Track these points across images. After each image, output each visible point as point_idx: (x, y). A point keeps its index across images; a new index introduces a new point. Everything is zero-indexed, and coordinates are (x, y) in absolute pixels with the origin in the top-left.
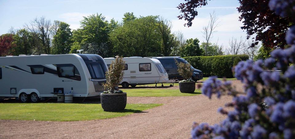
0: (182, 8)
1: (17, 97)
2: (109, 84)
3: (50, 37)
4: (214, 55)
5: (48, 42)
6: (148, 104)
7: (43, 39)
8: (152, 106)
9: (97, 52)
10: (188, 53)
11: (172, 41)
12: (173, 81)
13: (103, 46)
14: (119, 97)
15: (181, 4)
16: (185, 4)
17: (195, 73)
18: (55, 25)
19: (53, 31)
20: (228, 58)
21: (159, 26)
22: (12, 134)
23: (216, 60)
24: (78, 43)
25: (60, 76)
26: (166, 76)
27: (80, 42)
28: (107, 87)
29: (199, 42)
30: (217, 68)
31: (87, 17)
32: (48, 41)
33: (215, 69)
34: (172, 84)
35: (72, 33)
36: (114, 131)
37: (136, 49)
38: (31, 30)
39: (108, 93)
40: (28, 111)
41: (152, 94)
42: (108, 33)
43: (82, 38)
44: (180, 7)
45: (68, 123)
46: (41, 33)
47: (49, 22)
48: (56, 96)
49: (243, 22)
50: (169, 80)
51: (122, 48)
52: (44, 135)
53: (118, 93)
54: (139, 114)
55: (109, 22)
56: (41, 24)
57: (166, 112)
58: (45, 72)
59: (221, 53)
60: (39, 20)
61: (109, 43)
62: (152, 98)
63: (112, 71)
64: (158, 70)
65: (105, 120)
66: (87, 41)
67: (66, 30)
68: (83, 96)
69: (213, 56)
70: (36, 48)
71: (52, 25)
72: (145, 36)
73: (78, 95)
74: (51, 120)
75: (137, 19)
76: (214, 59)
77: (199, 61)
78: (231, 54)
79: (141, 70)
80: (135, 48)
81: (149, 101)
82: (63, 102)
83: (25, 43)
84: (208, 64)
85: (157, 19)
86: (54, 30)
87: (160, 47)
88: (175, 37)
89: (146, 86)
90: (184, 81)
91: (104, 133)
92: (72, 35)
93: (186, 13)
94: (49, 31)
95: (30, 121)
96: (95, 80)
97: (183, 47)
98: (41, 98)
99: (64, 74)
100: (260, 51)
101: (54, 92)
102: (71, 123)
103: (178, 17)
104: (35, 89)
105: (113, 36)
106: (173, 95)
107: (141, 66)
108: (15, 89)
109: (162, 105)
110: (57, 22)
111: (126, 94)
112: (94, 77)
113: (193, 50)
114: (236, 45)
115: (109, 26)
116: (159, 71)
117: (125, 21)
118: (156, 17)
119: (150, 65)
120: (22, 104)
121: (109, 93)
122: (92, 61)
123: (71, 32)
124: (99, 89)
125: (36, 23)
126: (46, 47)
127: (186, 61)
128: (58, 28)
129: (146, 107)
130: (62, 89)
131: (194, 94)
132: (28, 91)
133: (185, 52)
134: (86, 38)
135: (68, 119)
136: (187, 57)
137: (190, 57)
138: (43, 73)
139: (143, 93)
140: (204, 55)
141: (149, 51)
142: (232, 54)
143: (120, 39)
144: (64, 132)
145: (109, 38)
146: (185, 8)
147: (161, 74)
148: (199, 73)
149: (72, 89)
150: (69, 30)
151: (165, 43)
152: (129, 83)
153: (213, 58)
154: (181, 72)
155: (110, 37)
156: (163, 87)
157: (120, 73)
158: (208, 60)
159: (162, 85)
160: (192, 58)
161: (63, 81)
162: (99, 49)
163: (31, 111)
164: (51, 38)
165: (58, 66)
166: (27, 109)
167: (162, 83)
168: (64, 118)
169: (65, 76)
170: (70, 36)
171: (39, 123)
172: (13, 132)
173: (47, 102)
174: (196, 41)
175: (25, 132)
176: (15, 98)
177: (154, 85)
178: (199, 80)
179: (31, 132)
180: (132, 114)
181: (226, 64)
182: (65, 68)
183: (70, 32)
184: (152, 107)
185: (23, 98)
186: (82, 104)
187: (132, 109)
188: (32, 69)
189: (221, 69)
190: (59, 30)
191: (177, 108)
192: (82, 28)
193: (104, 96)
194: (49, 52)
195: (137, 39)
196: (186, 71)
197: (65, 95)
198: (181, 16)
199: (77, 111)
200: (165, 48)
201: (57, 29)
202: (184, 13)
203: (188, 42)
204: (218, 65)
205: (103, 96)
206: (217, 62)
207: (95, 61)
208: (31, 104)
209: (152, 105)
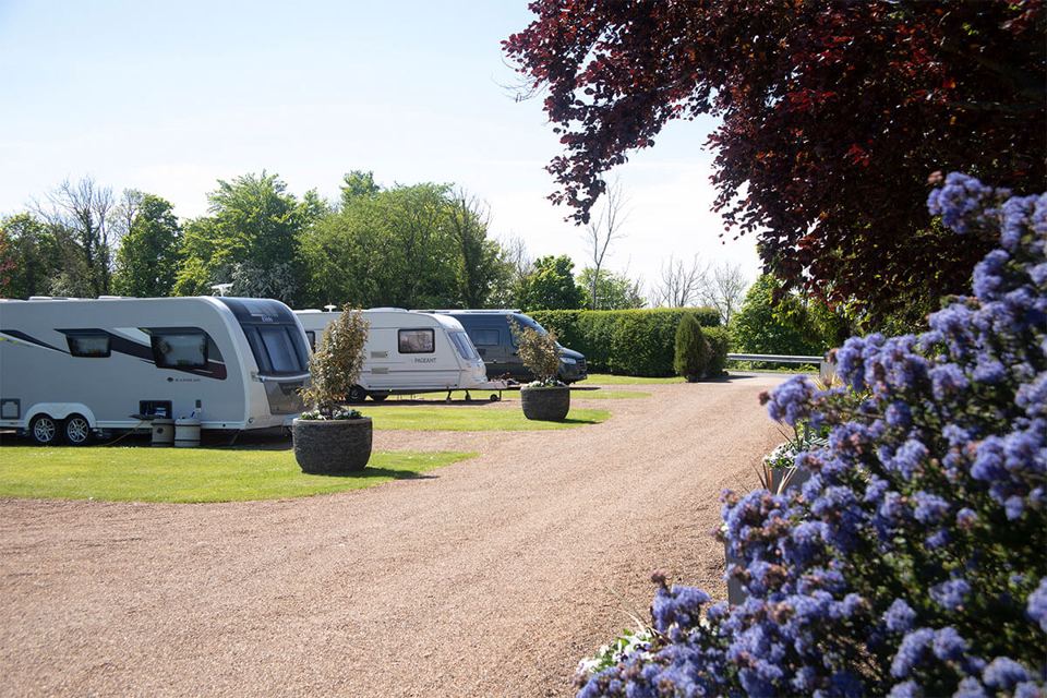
0: (559, 172)
1: (22, 429)
2: (319, 392)
3: (110, 241)
4: (616, 308)
5: (105, 258)
6: (433, 453)
7: (88, 245)
8: (447, 458)
9: (258, 290)
10: (539, 298)
11: (490, 261)
12: (499, 383)
13: (279, 272)
14: (349, 430)
15: (557, 158)
16: (568, 157)
17: (564, 360)
18: (126, 203)
19: (119, 222)
20: (658, 317)
21: (453, 217)
22: (32, 541)
23: (624, 322)
24: (198, 261)
25: (161, 362)
26: (478, 369)
27: (206, 258)
28: (311, 399)
29: (572, 266)
30: (627, 348)
31: (230, 183)
32: (102, 255)
33: (621, 350)
34: (497, 393)
35: (181, 229)
36: (346, 531)
37: (382, 283)
38: (49, 219)
39: (315, 417)
40: (63, 470)
41: (442, 423)
42: (296, 233)
43: (213, 248)
44: (552, 168)
45: (201, 510)
46: (82, 227)
47: (109, 193)
48: (147, 425)
49: (724, 216)
50: (489, 380)
51: (339, 279)
52: (134, 543)
53: (347, 417)
54: (411, 481)
55: (301, 200)
56: (81, 200)
57: (491, 476)
58: (112, 352)
59: (637, 302)
60: (75, 186)
61: (299, 262)
62: (441, 434)
63: (329, 352)
64: (455, 349)
65: (312, 500)
66: (227, 256)
67: (163, 220)
68: (231, 425)
69: (613, 311)
70: (64, 276)
71: (118, 203)
72: (408, 244)
73: (217, 425)
74: (144, 499)
75: (387, 192)
76: (619, 320)
77: (574, 324)
78: (666, 305)
79: (404, 348)
80: (378, 280)
81: (435, 444)
82: (171, 443)
83: (27, 257)
84: (601, 334)
85: (448, 195)
86: (123, 218)
87: (454, 280)
88: (500, 251)
89: (418, 397)
90: (538, 386)
91: (315, 538)
92: (180, 235)
93: (573, 184)
94: (106, 223)
95: (77, 501)
96: (269, 378)
97: (524, 282)
98: (98, 432)
99: (172, 359)
100: (751, 297)
101: (141, 412)
102: (209, 509)
103: (549, 198)
104: (81, 402)
105: (310, 241)
106: (504, 426)
107: (404, 338)
108: (17, 402)
109: (474, 456)
110: (132, 195)
111: (371, 423)
112: (267, 368)
113: (553, 291)
114: (682, 278)
115: (297, 212)
116: (458, 354)
117: (347, 197)
118: (443, 189)
119: (430, 333)
120: (41, 449)
121: (320, 417)
122: (259, 319)
123: (179, 226)
124: (281, 407)
125: (66, 197)
126: (96, 271)
127: (538, 325)
128: (137, 212)
129: (431, 462)
130: (167, 405)
131: (565, 424)
132: (59, 411)
133: (531, 297)
134: (226, 246)
135: (196, 497)
136: (539, 312)
137: (549, 312)
138: (107, 355)
139: (413, 419)
140: (588, 307)
141: (420, 290)
142: (668, 305)
143: (331, 252)
144: (193, 535)
145: (297, 249)
146: (568, 171)
147: (465, 361)
148: (575, 362)
149: (199, 404)
150: (170, 220)
151: (470, 267)
152: (367, 388)
153: (618, 316)
154: (526, 356)
155: (300, 244)
156: (468, 401)
157: (353, 358)
158: (600, 322)
159: (468, 396)
160: (552, 317)
161: (170, 379)
162: (265, 283)
163: (73, 470)
164: (115, 244)
165: (156, 334)
166: (61, 465)
167: (466, 390)
168: (184, 492)
169: (176, 363)
170: (175, 240)
171: (107, 509)
172: (33, 535)
173: (118, 444)
174: (564, 266)
175: (71, 535)
176: (14, 432)
177: (443, 396)
178: (574, 381)
179: (92, 535)
180: (390, 481)
181: (655, 334)
182: (174, 341)
183: (175, 226)
184: (447, 461)
185: (43, 430)
186: (230, 452)
187: (388, 468)
188: (70, 341)
189: (639, 350)
190: (138, 220)
191: (522, 466)
192: (214, 215)
193: (304, 429)
194: (105, 288)
195: (386, 253)
196: (544, 356)
197: (177, 423)
198: (558, 195)
199: (218, 472)
200: (469, 281)
201: (134, 218)
202: (565, 185)
203: (540, 266)
204: (632, 337)
205: (300, 428)
206: (628, 328)
207: (270, 319)
208: (70, 450)
209: (446, 456)
